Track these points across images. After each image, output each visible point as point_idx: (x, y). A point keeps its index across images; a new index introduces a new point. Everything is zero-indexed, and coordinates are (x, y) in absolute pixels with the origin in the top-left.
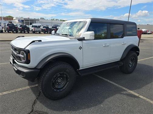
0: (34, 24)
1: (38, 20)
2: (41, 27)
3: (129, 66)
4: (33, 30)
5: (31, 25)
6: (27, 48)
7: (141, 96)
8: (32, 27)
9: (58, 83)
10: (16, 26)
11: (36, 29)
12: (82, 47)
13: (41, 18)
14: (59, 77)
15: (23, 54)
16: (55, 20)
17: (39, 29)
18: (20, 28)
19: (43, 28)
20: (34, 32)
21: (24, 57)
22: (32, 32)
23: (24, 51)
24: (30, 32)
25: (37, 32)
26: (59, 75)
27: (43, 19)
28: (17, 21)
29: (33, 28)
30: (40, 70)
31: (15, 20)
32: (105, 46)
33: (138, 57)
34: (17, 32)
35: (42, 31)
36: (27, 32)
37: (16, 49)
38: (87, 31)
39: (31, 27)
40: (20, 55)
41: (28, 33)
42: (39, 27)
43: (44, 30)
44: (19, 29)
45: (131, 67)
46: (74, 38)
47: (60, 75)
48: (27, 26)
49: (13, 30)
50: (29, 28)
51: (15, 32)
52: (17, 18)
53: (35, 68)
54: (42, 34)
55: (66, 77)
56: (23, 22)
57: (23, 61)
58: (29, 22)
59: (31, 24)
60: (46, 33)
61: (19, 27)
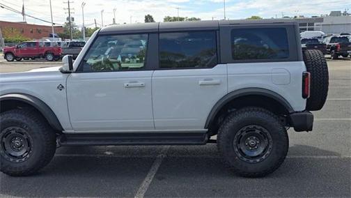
12: (64, 85)
27: (337, 14)
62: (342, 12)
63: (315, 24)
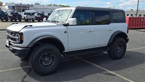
0: (27, 11)
1: (32, 6)
2: (35, 14)
3: (117, 52)
4: (26, 18)
5: (24, 13)
6: (21, 31)
7: (117, 75)
8: (25, 14)
9: (45, 61)
10: (6, 13)
11: (29, 17)
12: (67, 31)
13: (36, 4)
14: (47, 56)
15: (18, 36)
16: (52, 5)
17: (33, 17)
18: (11, 15)
19: (38, 15)
20: (27, 21)
21: (19, 38)
22: (24, 20)
23: (19, 33)
24: (22, 20)
25: (30, 20)
26: (46, 54)
27: (38, 4)
28: (7, 7)
29: (25, 16)
30: (30, 49)
31: (4, 6)
32: (89, 31)
33: (127, 44)
34: (7, 21)
35: (36, 19)
36: (18, 21)
37: (12, 33)
38: (72, 18)
39: (23, 15)
40: (16, 37)
41: (20, 21)
42: (33, 14)
43: (39, 17)
44: (9, 16)
45: (119, 53)
46: (60, 24)
47: (48, 54)
48: (19, 13)
49: (2, 18)
50: (21, 16)
51: (5, 20)
52: (7, 4)
53: (27, 47)
54: (36, 22)
55: (52, 57)
56: (13, 8)
57: (18, 42)
58: (22, 8)
59: (23, 11)
60: (41, 21)
61: (9, 14)
62: (34, 4)
63: (30, 7)
